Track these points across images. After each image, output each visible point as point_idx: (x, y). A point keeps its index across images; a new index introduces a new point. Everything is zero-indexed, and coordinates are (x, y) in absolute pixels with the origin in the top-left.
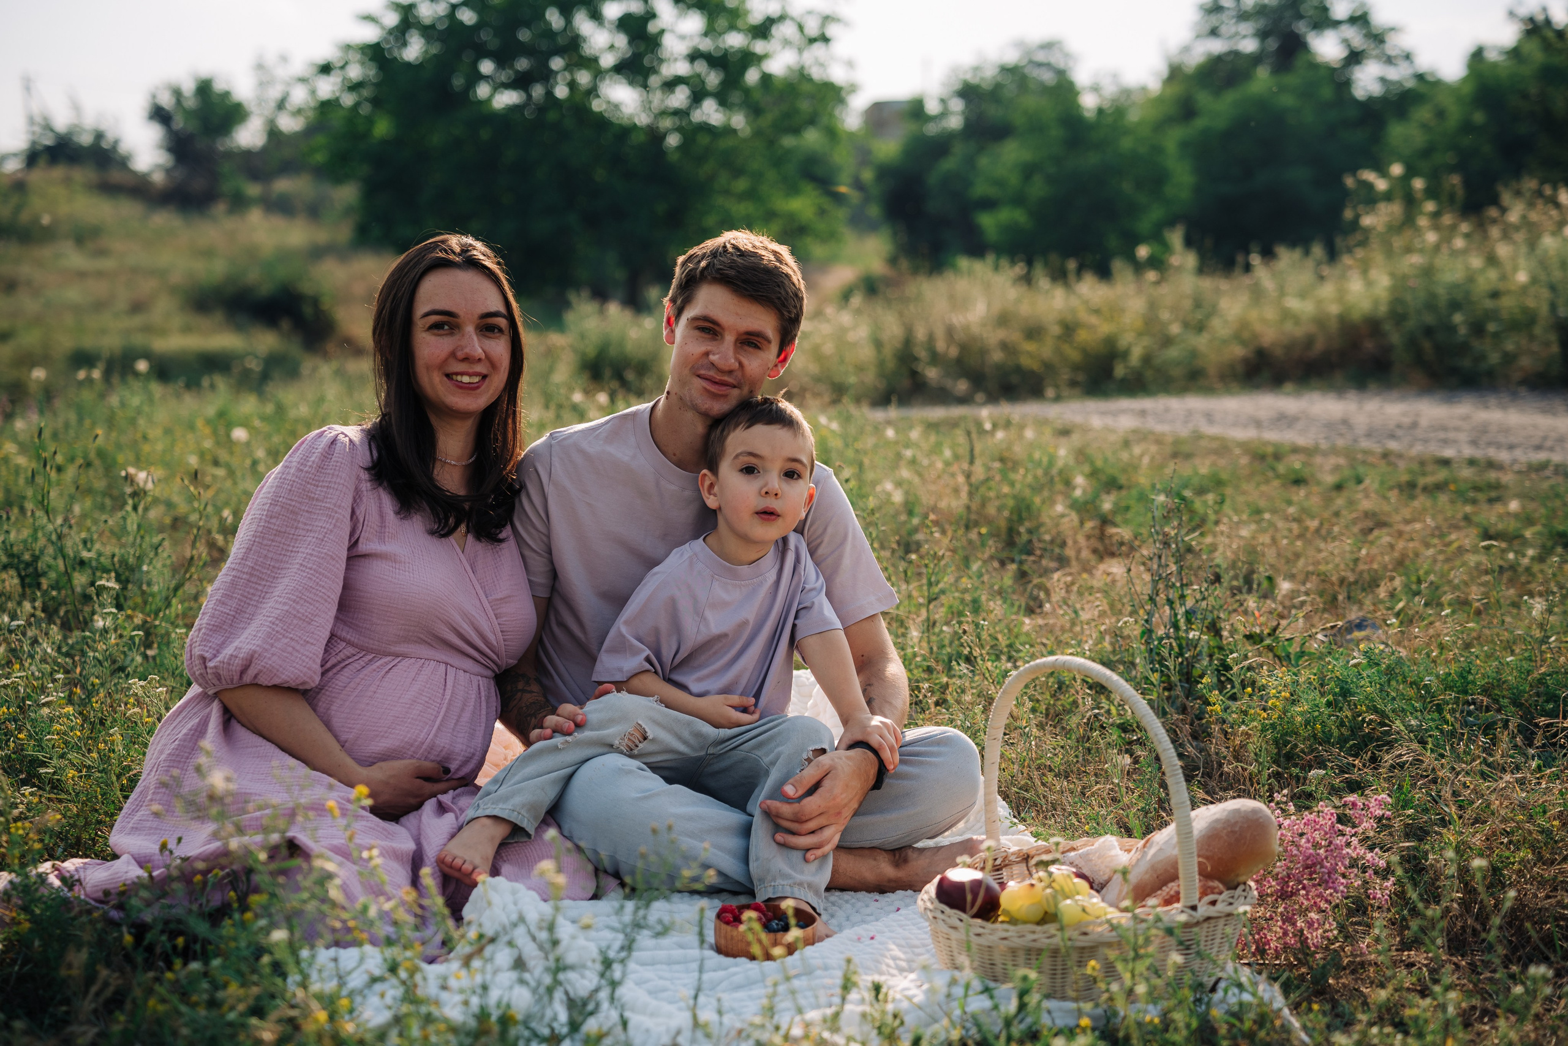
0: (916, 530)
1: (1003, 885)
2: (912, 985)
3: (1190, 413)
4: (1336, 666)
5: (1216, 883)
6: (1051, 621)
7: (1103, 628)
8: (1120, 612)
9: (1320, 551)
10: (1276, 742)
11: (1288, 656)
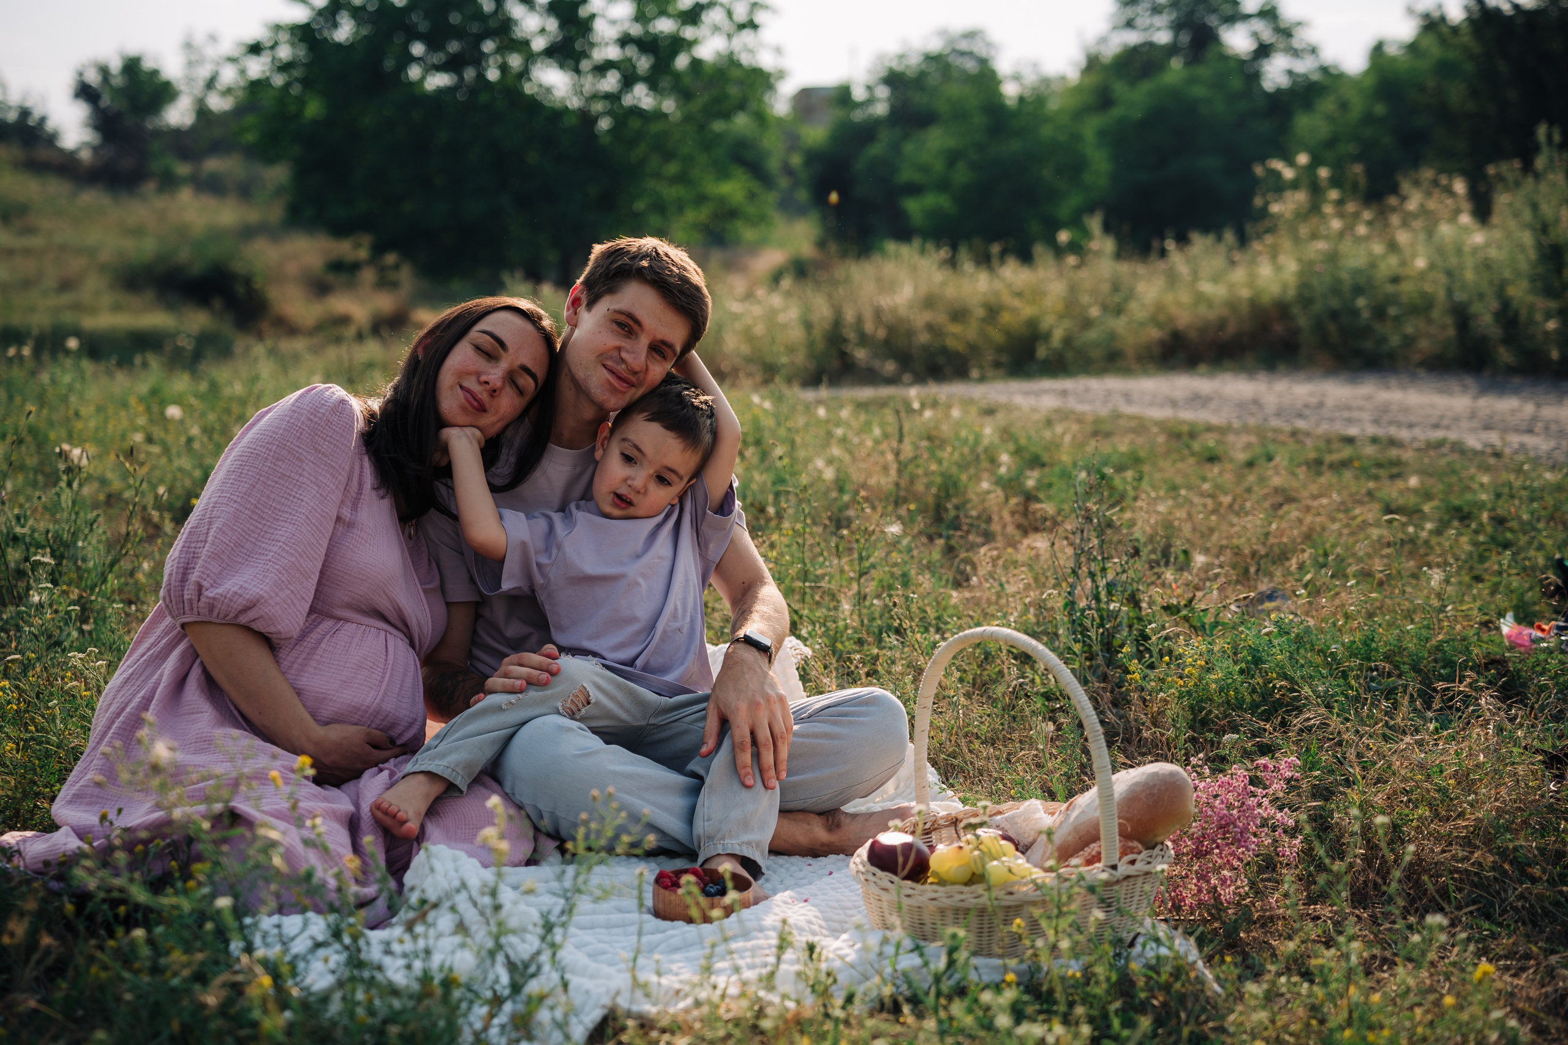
0: (847, 506)
1: (932, 848)
2: (844, 945)
3: (1109, 393)
4: (1249, 636)
5: (1135, 844)
6: (978, 594)
7: (1027, 600)
8: (1044, 585)
9: (1232, 525)
10: (1192, 708)
11: (1203, 626)
